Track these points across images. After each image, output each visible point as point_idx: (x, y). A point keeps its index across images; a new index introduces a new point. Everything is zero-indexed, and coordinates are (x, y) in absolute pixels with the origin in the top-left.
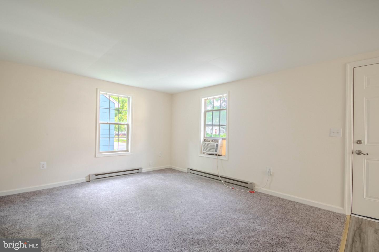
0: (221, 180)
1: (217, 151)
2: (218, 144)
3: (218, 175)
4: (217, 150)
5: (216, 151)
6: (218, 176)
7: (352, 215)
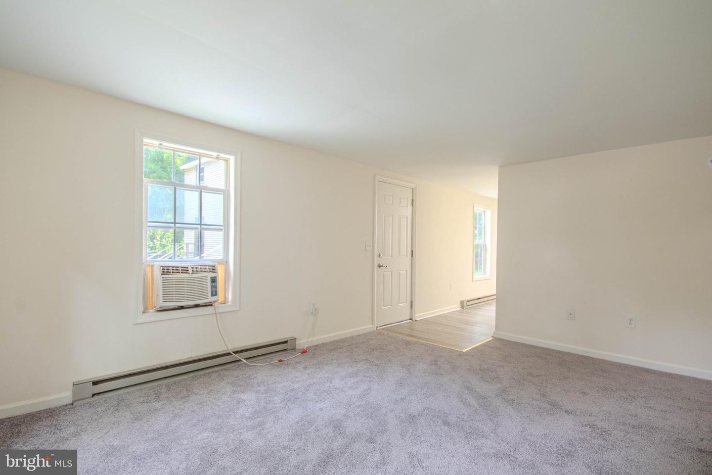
0: (240, 359)
1: (216, 294)
2: (216, 277)
3: (227, 352)
4: (216, 292)
5: (212, 295)
6: (229, 354)
7: (378, 328)
